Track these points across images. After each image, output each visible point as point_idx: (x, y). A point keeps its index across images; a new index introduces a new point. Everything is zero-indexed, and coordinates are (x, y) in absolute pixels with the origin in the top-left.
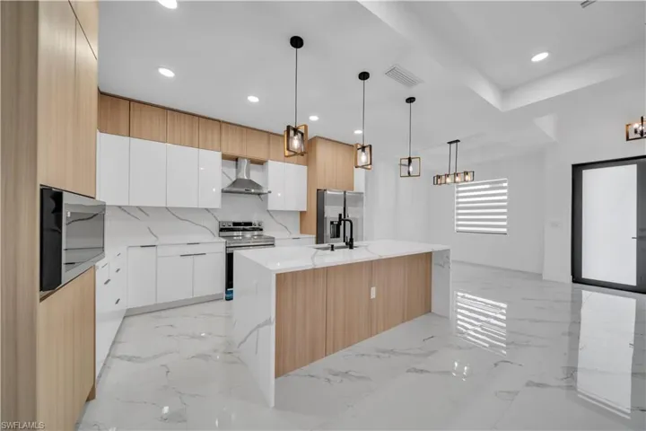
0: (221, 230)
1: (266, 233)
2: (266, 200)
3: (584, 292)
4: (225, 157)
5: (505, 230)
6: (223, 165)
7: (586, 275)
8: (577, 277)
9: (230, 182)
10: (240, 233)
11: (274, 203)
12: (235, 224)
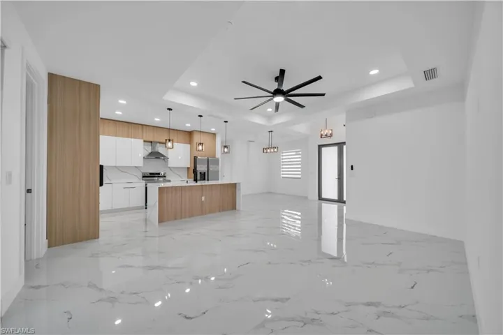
0: (143, 177)
1: (167, 178)
2: (167, 162)
3: (323, 204)
4: (144, 141)
5: (300, 176)
6: (144, 145)
7: (324, 196)
8: (320, 198)
9: (147, 153)
10: (156, 178)
11: (172, 163)
12: (151, 174)
